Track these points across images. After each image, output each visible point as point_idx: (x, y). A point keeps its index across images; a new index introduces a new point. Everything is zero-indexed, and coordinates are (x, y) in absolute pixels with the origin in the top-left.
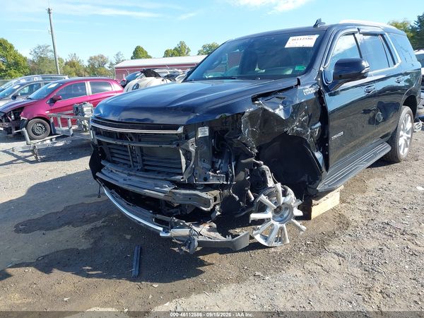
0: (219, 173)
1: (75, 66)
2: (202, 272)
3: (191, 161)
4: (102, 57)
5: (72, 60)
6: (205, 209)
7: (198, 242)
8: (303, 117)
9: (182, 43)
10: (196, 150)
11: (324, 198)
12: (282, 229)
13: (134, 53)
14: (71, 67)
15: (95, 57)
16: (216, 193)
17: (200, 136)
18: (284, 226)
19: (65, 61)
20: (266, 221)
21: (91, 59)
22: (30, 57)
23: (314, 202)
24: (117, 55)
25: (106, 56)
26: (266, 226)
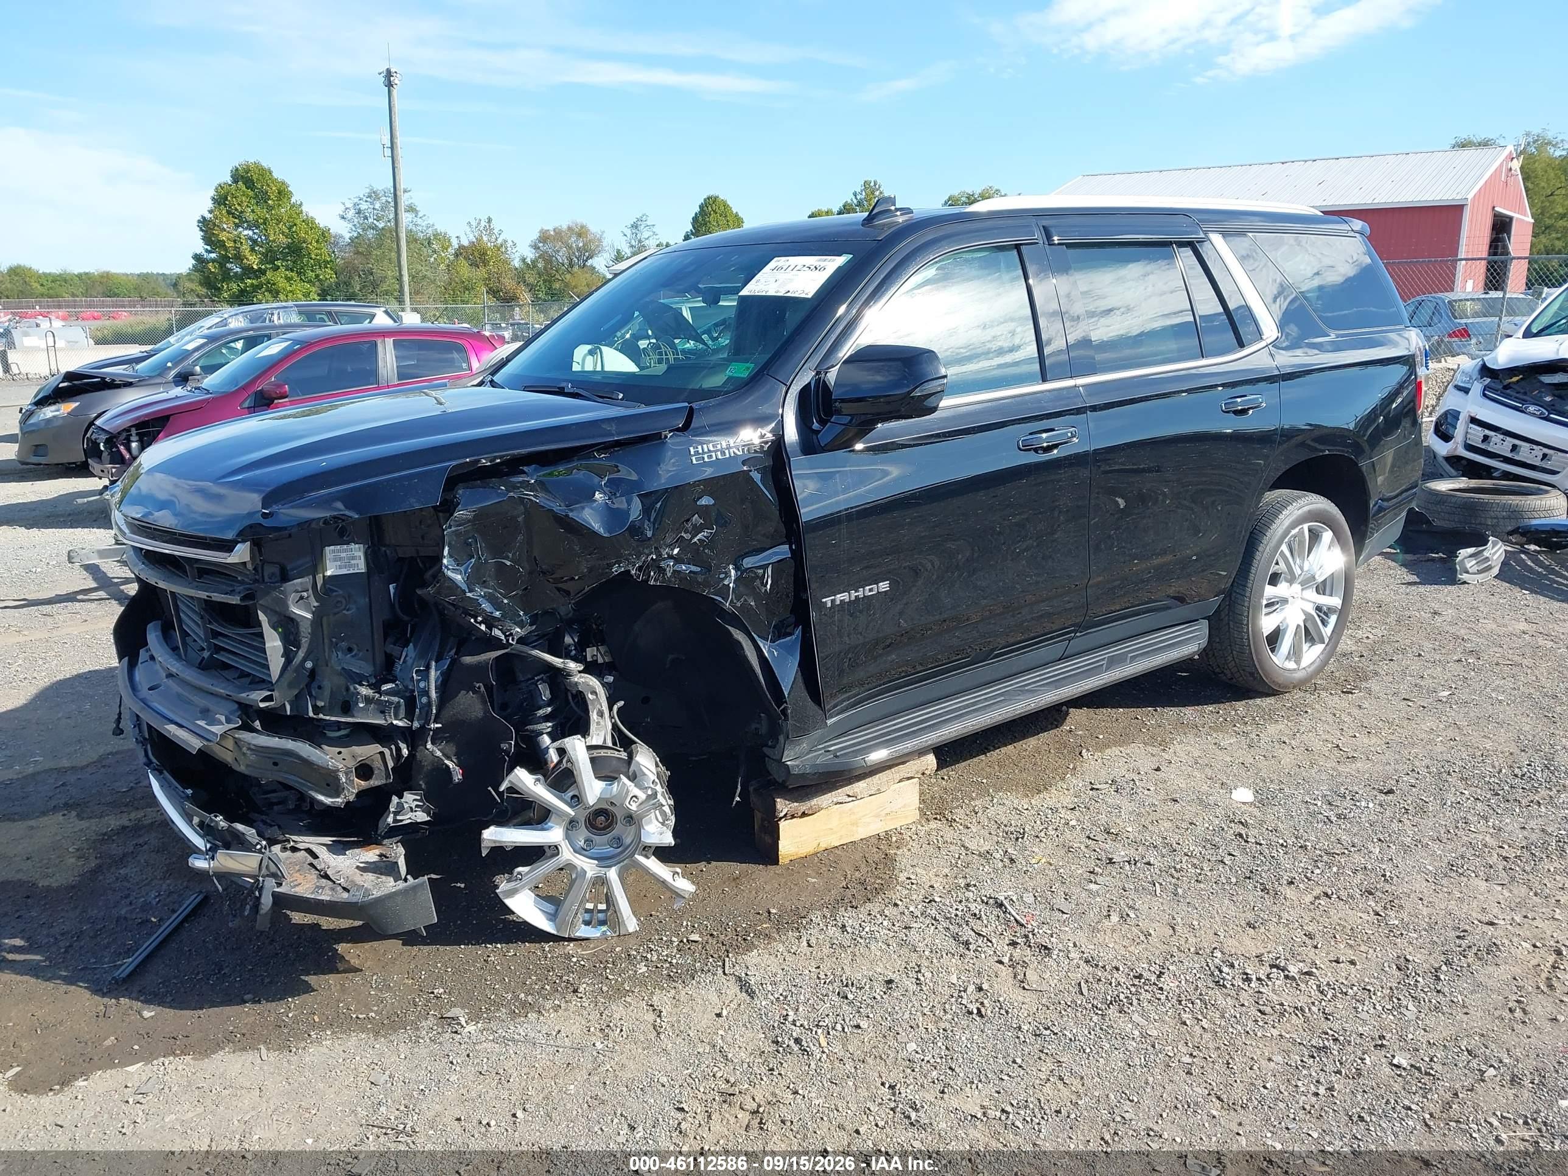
0: (388, 693)
1: (485, 263)
2: (308, 989)
3: (298, 648)
4: (581, 232)
5: (479, 240)
6: (327, 801)
7: (275, 895)
8: (697, 530)
9: (869, 187)
10: (318, 614)
11: (840, 794)
12: (601, 881)
13: (695, 220)
14: (474, 265)
15: (558, 232)
16: (370, 751)
17: (329, 573)
18: (613, 874)
19: (455, 243)
20: (548, 853)
21: (544, 237)
22: (343, 230)
23: (783, 806)
24: (635, 226)
25: (594, 228)
26: (545, 868)
